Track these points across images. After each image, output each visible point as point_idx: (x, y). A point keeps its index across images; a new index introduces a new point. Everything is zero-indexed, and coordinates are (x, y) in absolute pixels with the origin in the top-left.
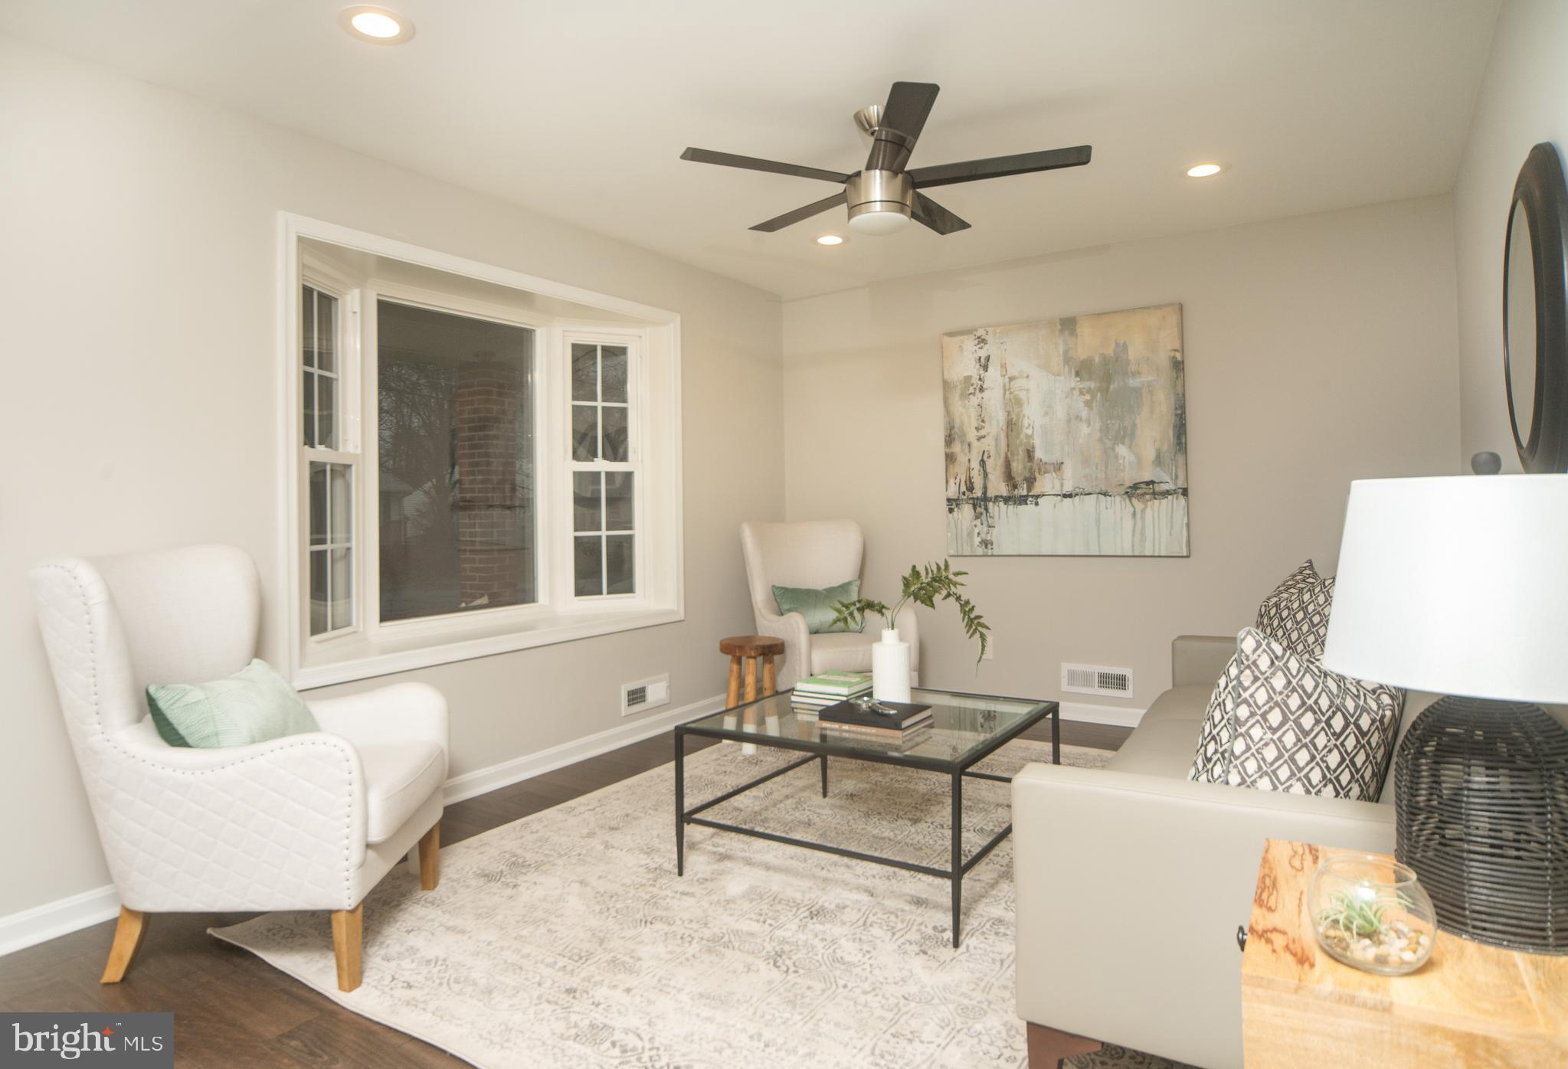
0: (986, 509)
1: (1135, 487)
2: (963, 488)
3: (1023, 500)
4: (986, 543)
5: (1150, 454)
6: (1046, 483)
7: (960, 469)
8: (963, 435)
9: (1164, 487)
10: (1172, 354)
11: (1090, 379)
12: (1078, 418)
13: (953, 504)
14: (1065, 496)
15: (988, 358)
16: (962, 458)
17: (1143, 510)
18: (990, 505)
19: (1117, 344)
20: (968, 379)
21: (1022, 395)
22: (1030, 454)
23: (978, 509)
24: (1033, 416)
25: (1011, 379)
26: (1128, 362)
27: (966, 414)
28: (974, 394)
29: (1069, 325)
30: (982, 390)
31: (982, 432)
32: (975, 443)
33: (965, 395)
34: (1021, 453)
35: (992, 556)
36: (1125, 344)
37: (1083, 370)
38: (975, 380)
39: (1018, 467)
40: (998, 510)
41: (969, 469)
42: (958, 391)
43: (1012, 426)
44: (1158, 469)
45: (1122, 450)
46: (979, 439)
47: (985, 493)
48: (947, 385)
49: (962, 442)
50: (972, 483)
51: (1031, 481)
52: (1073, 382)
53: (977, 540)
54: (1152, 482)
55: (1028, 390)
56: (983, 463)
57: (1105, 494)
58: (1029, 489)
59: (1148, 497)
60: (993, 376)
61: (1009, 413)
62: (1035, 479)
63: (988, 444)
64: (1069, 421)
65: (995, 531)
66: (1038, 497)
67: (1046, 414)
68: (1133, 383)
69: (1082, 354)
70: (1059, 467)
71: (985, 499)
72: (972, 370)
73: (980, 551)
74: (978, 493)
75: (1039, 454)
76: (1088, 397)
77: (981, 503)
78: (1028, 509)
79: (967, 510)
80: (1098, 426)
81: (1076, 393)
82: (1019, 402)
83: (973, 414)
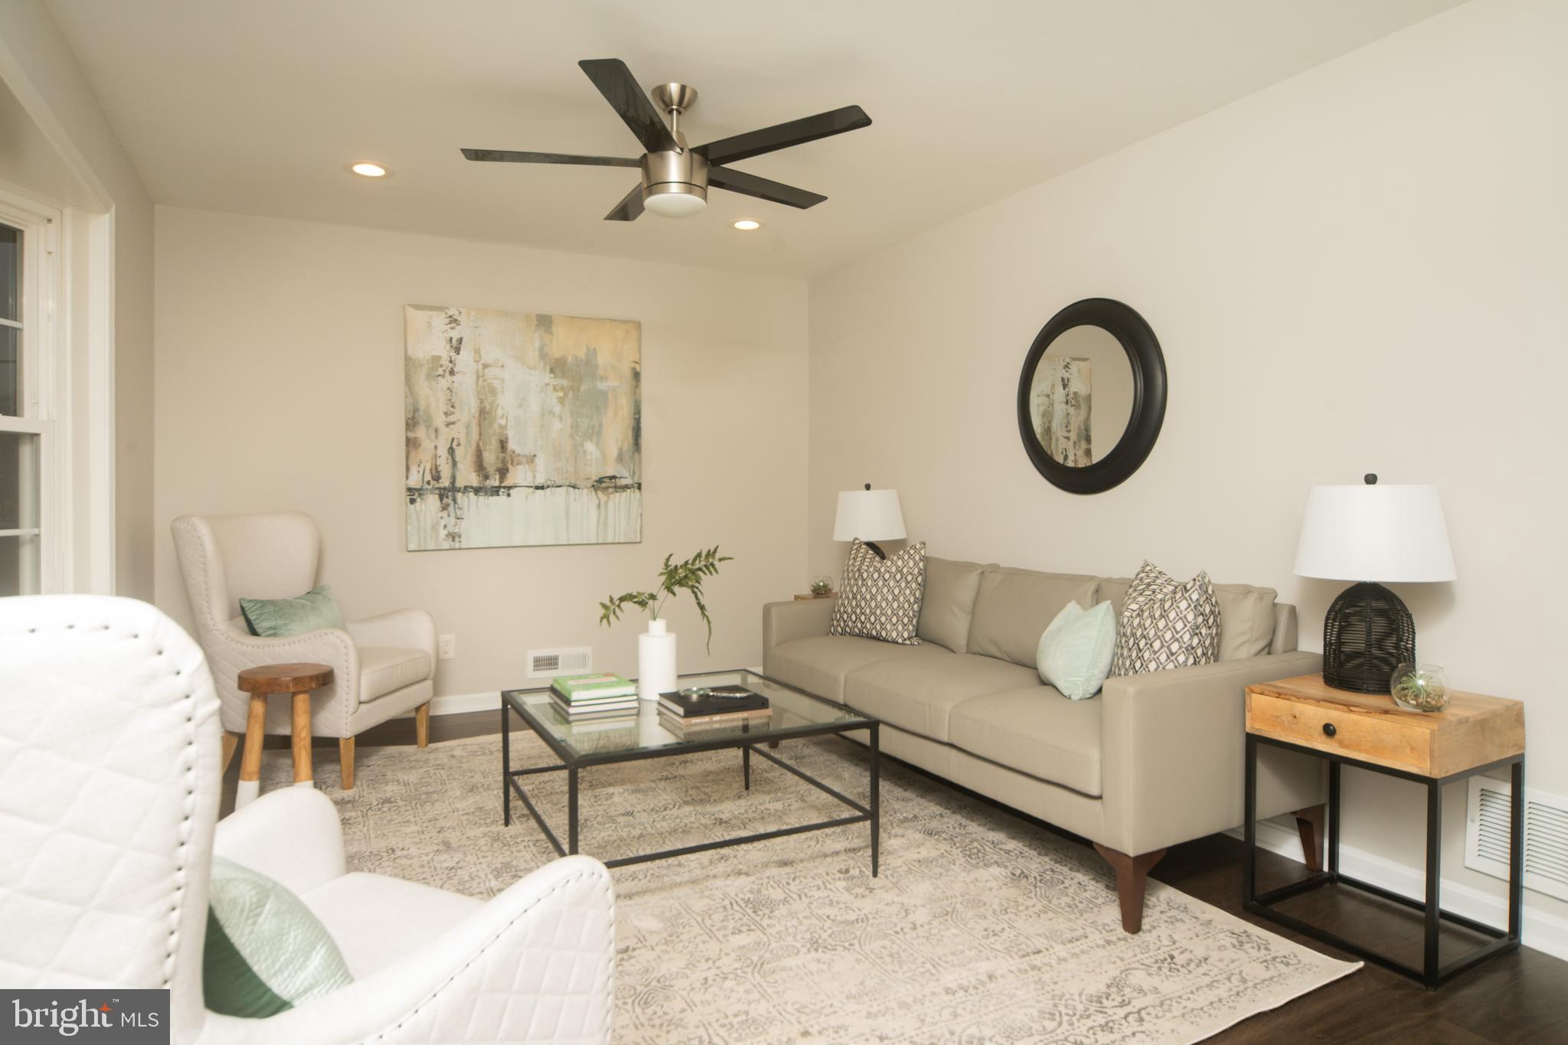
0: (455, 500)
1: (600, 481)
2: (428, 477)
3: (495, 491)
4: (453, 536)
5: (613, 452)
6: (518, 475)
7: (424, 455)
8: (429, 421)
9: (624, 482)
10: (633, 365)
11: (563, 377)
12: (552, 413)
13: (414, 494)
14: (537, 488)
15: (460, 341)
16: (427, 444)
17: (606, 502)
18: (459, 496)
19: (588, 349)
20: (436, 359)
21: (496, 384)
22: (503, 445)
23: (445, 500)
24: (506, 405)
25: (485, 366)
26: (597, 367)
27: (432, 396)
28: (443, 376)
29: (544, 322)
30: (452, 373)
31: (452, 418)
32: (443, 429)
33: (432, 376)
34: (494, 444)
35: (460, 549)
36: (594, 350)
37: (558, 367)
38: (445, 362)
39: (490, 458)
40: (468, 501)
41: (435, 457)
42: (425, 370)
43: (484, 414)
44: (620, 465)
45: (590, 446)
46: (448, 425)
47: (453, 482)
48: (409, 364)
49: (428, 427)
50: (438, 472)
51: (503, 472)
52: (548, 378)
53: (443, 533)
54: (614, 477)
55: (503, 380)
56: (451, 451)
57: (574, 487)
58: (502, 480)
59: (610, 490)
60: (465, 359)
61: (482, 401)
62: (507, 470)
63: (458, 432)
64: (543, 415)
65: (463, 524)
66: (510, 488)
67: (520, 406)
68: (602, 386)
69: (556, 352)
70: (531, 459)
71: (453, 489)
72: (443, 351)
73: (446, 545)
74: (445, 482)
75: (512, 445)
76: (561, 394)
77: (448, 494)
78: (501, 499)
79: (432, 501)
80: (569, 421)
81: (550, 388)
82: (493, 391)
83: (442, 398)
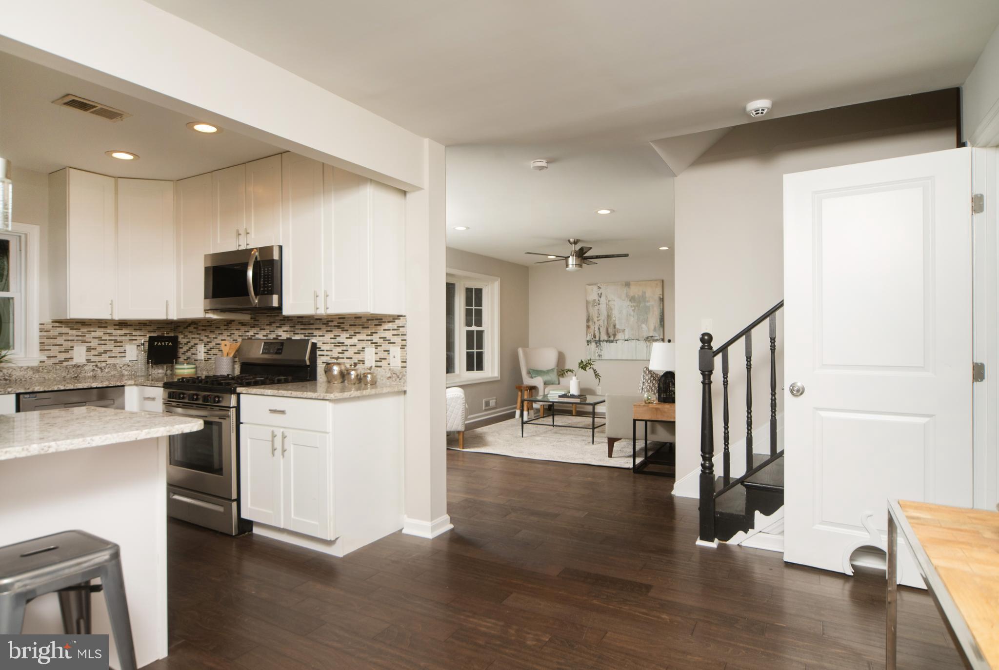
0: (600, 344)
1: (647, 338)
2: (592, 337)
3: (612, 342)
4: (600, 356)
5: (652, 327)
6: (620, 336)
7: (591, 330)
8: (593, 319)
9: (656, 338)
10: (659, 296)
11: (634, 302)
12: (630, 315)
13: (589, 342)
14: (626, 340)
15: (601, 294)
16: (592, 327)
17: (650, 346)
18: (601, 343)
19: (643, 292)
20: (595, 300)
21: (612, 307)
22: (614, 326)
23: (597, 344)
24: (615, 313)
25: (609, 301)
26: (646, 297)
27: (593, 312)
28: (596, 305)
29: (628, 284)
30: (599, 304)
31: (599, 319)
32: (597, 322)
33: (594, 306)
34: (612, 326)
35: (602, 360)
36: (645, 292)
37: (632, 299)
38: (597, 301)
39: (611, 331)
40: (603, 344)
41: (594, 331)
42: (591, 304)
43: (609, 317)
44: (655, 333)
45: (644, 326)
46: (598, 321)
47: (600, 339)
48: (587, 302)
49: (592, 322)
50: (595, 335)
51: (615, 335)
52: (629, 303)
53: (597, 355)
54: (653, 336)
55: (614, 305)
56: (599, 329)
57: (638, 340)
58: (614, 338)
59: (651, 341)
60: (603, 299)
61: (608, 312)
62: (616, 335)
63: (601, 322)
64: (627, 316)
65: (603, 352)
66: (617, 340)
67: (620, 313)
68: (648, 304)
69: (632, 294)
70: (624, 331)
71: (600, 341)
72: (596, 297)
73: (598, 358)
74: (597, 339)
75: (617, 326)
76: (633, 308)
77: (598, 342)
78: (614, 344)
79: (593, 344)
80: (636, 318)
81: (630, 307)
82: (611, 309)
83: (596, 312)
